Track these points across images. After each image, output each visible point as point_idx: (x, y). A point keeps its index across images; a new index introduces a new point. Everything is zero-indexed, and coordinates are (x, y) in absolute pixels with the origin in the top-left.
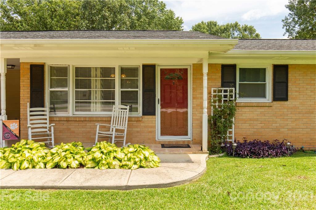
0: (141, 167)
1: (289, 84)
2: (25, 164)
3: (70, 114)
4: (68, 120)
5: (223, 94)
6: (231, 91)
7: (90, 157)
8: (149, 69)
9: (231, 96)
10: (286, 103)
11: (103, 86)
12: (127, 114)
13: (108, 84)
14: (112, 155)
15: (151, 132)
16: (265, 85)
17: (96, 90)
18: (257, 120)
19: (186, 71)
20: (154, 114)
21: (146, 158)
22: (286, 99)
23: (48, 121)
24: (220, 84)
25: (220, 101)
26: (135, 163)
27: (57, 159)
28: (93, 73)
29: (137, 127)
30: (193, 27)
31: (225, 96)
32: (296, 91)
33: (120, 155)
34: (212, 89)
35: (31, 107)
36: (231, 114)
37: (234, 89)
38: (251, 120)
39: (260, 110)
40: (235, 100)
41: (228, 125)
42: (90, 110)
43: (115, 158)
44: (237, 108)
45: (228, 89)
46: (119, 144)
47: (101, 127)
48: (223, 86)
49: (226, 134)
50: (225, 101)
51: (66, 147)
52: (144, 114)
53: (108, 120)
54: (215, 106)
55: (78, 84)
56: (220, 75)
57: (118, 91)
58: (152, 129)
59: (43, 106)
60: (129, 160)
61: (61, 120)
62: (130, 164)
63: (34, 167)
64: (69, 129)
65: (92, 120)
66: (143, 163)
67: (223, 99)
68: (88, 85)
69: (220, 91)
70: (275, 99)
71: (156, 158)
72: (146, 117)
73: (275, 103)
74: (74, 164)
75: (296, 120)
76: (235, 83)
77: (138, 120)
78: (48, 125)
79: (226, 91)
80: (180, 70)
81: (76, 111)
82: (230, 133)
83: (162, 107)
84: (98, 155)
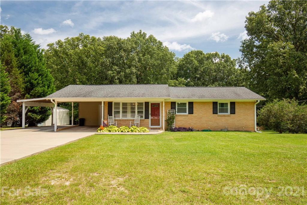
0: (144, 132)
1: (194, 108)
2: (114, 131)
3: (121, 119)
4: (120, 120)
5: (171, 112)
6: (174, 111)
7: (130, 130)
8: (147, 104)
9: (174, 112)
10: (192, 115)
11: (131, 109)
12: (140, 118)
13: (133, 109)
14: (136, 129)
15: (147, 124)
16: (186, 108)
17: (129, 110)
18: (183, 120)
19: (159, 104)
20: (148, 118)
21: (145, 130)
22: (193, 113)
23: (114, 121)
24: (170, 108)
25: (170, 114)
26: (142, 131)
27: (122, 130)
28: (128, 104)
29: (143, 123)
30: (185, 55)
31: (172, 113)
32: (196, 111)
33: (138, 129)
34: (168, 110)
35: (109, 116)
36: (174, 119)
37: (175, 110)
38: (181, 120)
39: (184, 117)
40: (175, 114)
41: (172, 122)
42: (127, 117)
43: (137, 130)
44: (176, 117)
45: (173, 110)
46: (137, 126)
47: (131, 123)
48: (171, 109)
49: (172, 125)
50: (172, 114)
51: (124, 127)
52: (145, 118)
53: (133, 120)
54: (168, 116)
55: (123, 108)
56: (170, 105)
57: (136, 110)
58: (148, 124)
59: (112, 116)
60: (141, 130)
61: (117, 120)
62: (141, 131)
63: (116, 132)
64: (120, 123)
65: (128, 120)
66: (144, 131)
67: (171, 113)
68: (126, 108)
69: (170, 111)
70: (189, 113)
71: (148, 130)
72: (146, 119)
73: (189, 115)
74: (126, 131)
75: (196, 120)
76: (175, 108)
77: (143, 120)
78: (114, 122)
79: (172, 111)
80: (157, 103)
81: (122, 117)
82: (174, 125)
83: (151, 116)
84: (132, 129)
